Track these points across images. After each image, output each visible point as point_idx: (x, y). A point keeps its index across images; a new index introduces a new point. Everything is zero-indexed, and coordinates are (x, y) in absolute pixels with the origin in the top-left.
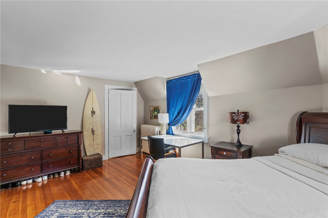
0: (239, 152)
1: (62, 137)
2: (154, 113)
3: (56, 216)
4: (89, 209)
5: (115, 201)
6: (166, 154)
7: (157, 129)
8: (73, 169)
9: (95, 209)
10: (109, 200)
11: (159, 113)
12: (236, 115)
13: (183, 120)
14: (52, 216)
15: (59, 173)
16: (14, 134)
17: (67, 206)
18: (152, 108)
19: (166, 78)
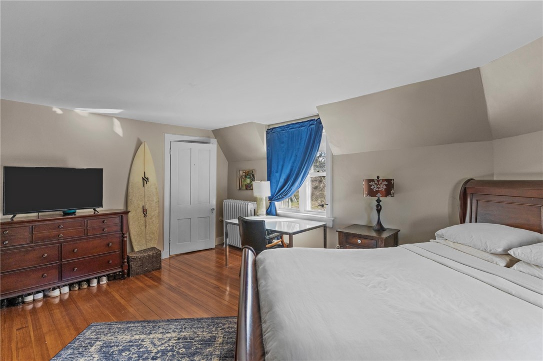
0: (380, 238)
1: (94, 221)
2: (245, 181)
3: (99, 346)
4: (151, 334)
5: (192, 320)
6: (268, 246)
7: (251, 206)
8: (111, 275)
9: (161, 333)
10: (182, 319)
11: (254, 181)
12: (375, 184)
13: (294, 192)
14: (92, 346)
15: (89, 282)
16: (12, 215)
17: (114, 330)
18: (241, 172)
19: (266, 125)
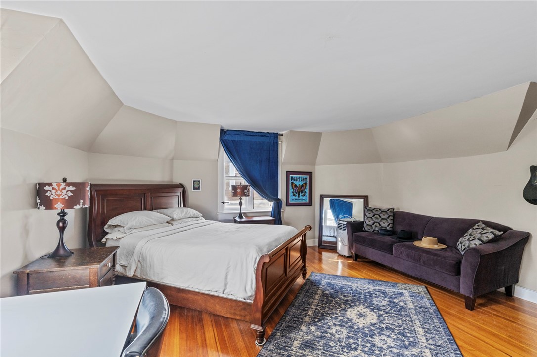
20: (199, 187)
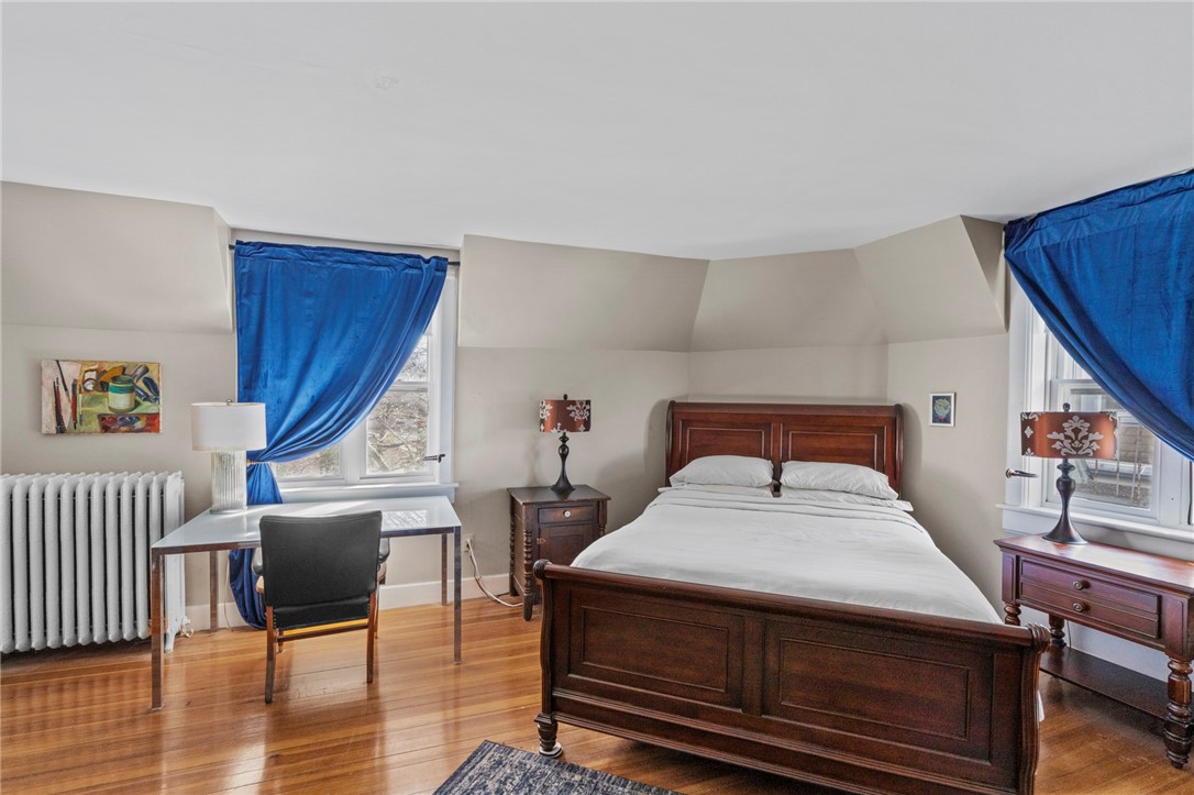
20: (948, 416)
